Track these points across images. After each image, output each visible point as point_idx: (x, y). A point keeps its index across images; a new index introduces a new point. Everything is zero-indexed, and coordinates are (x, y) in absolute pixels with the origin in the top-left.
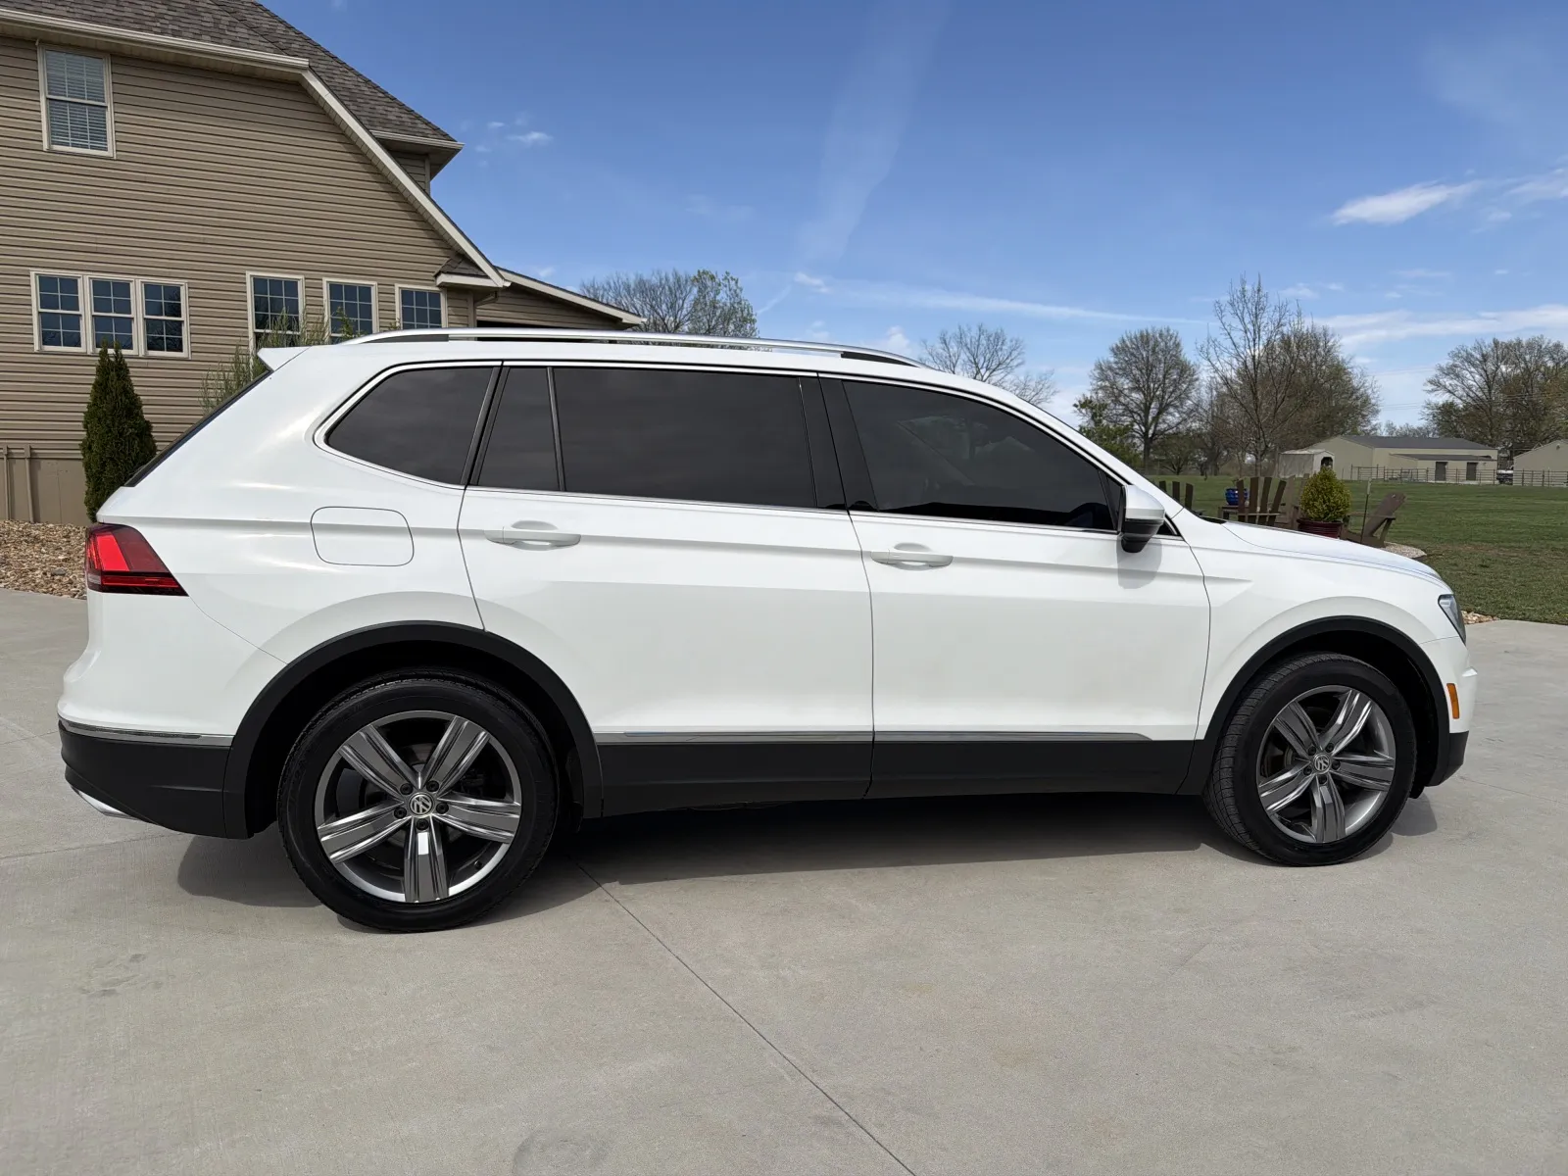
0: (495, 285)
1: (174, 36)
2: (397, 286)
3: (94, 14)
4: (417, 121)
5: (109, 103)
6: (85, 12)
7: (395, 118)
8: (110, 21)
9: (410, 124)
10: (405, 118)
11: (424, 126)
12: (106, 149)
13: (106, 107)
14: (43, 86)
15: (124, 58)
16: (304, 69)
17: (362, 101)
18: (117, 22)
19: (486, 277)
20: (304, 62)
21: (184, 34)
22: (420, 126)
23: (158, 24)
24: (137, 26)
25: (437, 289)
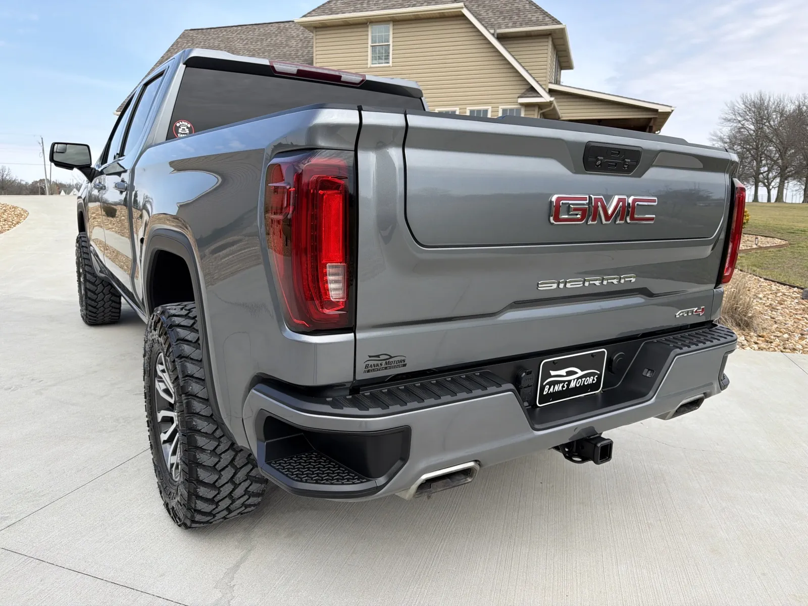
0: (545, 101)
1: (412, 7)
2: (500, 107)
3: (386, 6)
4: (546, 18)
5: (391, 43)
6: (384, 6)
7: (535, 19)
8: (391, 7)
9: (542, 20)
10: (541, 17)
11: (549, 19)
12: (388, 63)
13: (389, 45)
14: (370, 41)
15: (396, 21)
16: (462, 8)
17: (522, 13)
18: (393, 7)
19: (541, 96)
20: (461, 4)
21: (418, 5)
22: (546, 20)
23: (409, 3)
24: (400, 7)
25: (519, 106)
